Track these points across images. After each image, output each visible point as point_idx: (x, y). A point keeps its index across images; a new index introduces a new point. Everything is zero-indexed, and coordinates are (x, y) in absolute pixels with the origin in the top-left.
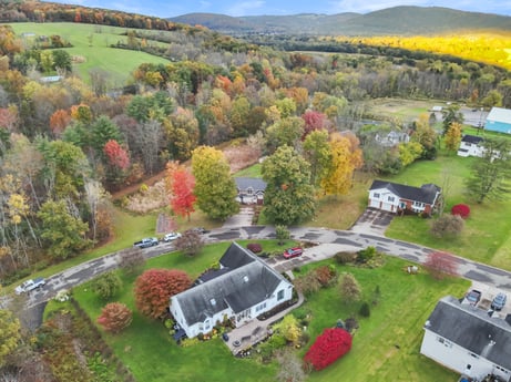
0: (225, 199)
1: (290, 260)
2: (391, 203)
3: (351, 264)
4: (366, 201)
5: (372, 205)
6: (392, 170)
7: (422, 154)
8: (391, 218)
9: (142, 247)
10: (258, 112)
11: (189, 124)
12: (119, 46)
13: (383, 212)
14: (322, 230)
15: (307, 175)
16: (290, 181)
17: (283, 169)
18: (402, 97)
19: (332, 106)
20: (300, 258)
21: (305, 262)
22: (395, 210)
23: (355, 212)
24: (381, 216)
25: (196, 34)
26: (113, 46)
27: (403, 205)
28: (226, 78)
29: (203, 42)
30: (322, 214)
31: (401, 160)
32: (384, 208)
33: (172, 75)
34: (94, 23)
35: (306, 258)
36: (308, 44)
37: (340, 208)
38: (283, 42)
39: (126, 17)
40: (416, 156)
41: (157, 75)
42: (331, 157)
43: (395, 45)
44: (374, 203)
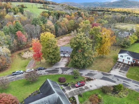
0: (53, 55)
1: (78, 88)
2: (129, 60)
3: (110, 94)
4: (117, 59)
5: (119, 60)
6: (126, 46)
7: (137, 40)
8: (129, 68)
9: (15, 75)
10: (77, 25)
11: (51, 27)
12: (40, 8)
13: (125, 64)
14: (96, 72)
15: (90, 46)
16: (82, 48)
17: (79, 43)
18: (126, 23)
19: (103, 23)
20: (83, 87)
21: (86, 90)
22: (130, 63)
23: (112, 64)
24: (123, 66)
25: (63, 6)
26: (39, 8)
27: (134, 61)
28: (69, 15)
29: (65, 8)
30: (97, 64)
31: (130, 42)
32: (125, 62)
33: (52, 14)
34: (36, 3)
35: (87, 88)
36: (96, 10)
37: (105, 61)
38: (89, 9)
39: (45, 1)
40: (135, 41)
41: (47, 14)
42: (101, 38)
43: (122, 10)
44: (120, 60)
